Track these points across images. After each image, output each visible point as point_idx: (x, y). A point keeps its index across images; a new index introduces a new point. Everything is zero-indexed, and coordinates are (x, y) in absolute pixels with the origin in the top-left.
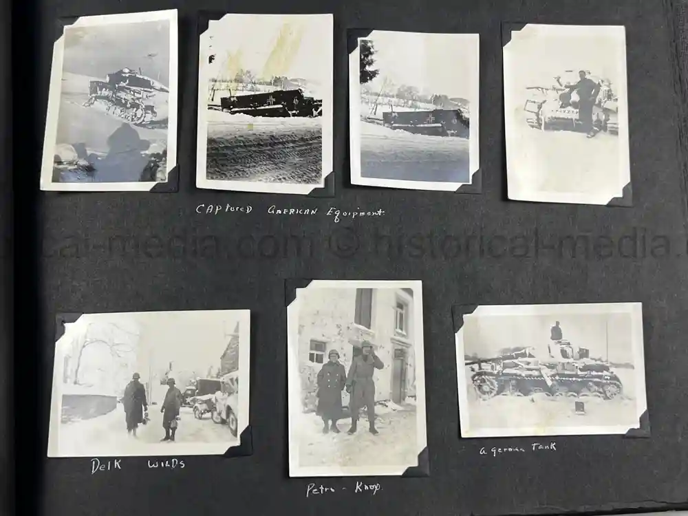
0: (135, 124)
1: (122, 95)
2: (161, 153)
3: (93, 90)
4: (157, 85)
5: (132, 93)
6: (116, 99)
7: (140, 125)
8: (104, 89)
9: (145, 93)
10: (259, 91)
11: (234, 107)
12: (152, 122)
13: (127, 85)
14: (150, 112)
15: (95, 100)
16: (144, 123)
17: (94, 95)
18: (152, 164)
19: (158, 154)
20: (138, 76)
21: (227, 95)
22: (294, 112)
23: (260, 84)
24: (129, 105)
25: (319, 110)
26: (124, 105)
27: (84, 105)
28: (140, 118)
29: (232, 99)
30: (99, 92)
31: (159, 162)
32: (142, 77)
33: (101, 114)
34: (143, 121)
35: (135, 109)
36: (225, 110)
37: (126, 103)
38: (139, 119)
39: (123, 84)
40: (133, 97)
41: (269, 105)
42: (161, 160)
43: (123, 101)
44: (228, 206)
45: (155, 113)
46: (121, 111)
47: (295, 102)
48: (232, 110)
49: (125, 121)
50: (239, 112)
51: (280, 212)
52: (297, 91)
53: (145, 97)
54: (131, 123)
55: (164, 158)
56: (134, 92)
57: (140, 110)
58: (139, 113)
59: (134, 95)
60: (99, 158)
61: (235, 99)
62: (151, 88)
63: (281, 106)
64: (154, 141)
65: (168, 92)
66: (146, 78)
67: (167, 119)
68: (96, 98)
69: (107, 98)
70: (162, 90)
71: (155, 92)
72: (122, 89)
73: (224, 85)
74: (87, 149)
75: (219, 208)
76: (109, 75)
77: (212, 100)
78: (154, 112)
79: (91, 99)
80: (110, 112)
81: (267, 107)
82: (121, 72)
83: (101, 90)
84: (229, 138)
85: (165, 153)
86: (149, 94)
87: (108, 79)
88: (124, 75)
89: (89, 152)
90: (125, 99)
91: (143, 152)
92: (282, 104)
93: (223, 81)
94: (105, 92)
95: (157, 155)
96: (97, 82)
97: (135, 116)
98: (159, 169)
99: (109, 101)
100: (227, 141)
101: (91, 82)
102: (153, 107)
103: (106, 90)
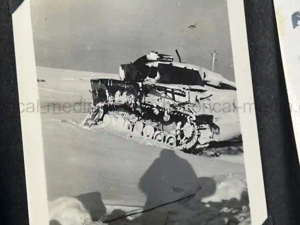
0: (185, 151)
1: (151, 99)
2: (238, 197)
3: (99, 96)
4: (213, 78)
5: (170, 95)
6: (143, 109)
7: (193, 151)
8: (118, 93)
9: (193, 95)
12: (213, 145)
13: (159, 81)
14: (207, 126)
15: (105, 112)
16: (198, 147)
17: (101, 104)
18: (226, 220)
19: (234, 200)
20: (176, 64)
24: (167, 118)
26: (159, 118)
27: (86, 124)
28: (191, 138)
30: (110, 99)
31: (236, 214)
32: (182, 66)
33: (119, 136)
34: (197, 143)
35: (180, 123)
37: (162, 114)
38: (189, 140)
40: (172, 102)
42: (240, 210)
43: (156, 112)
45: (216, 127)
46: (155, 130)
49: (165, 146)
53: (193, 101)
54: (177, 150)
55: (244, 207)
56: (173, 92)
57: (187, 124)
58: (188, 129)
59: (174, 99)
60: (130, 218)
62: (205, 83)
64: (224, 178)
65: (235, 89)
66: (190, 67)
67: (240, 137)
68: (107, 109)
69: (125, 107)
70: (223, 86)
71: (210, 91)
72: (148, 90)
74: (104, 201)
76: (123, 67)
78: (213, 126)
79: (98, 111)
80: (136, 133)
83: (113, 93)
85: (245, 197)
86: (200, 95)
87: (121, 75)
88: (150, 65)
89: (110, 209)
90: (158, 107)
91: (206, 200)
94: (121, 98)
95: (232, 203)
96: (104, 81)
97: (182, 135)
99: (130, 112)
101: (91, 81)
102: (211, 117)
103: (121, 94)
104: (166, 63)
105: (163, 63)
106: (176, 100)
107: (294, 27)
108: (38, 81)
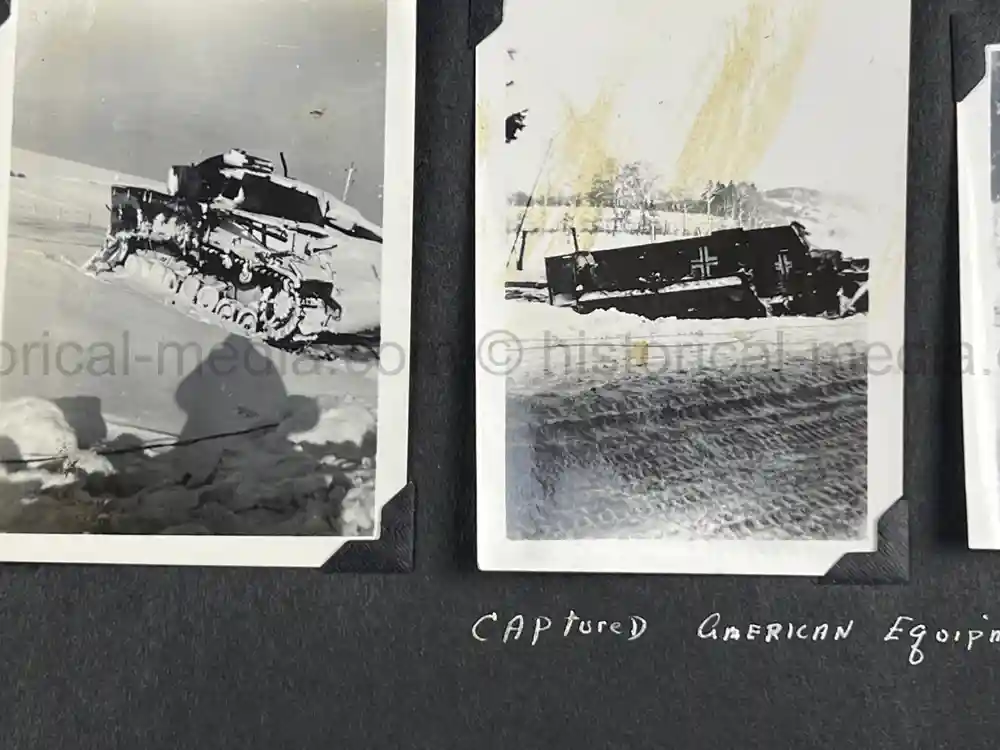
0: (271, 342)
1: (221, 238)
2: (358, 441)
3: (124, 219)
4: (343, 213)
5: (258, 235)
6: (203, 255)
7: (286, 344)
8: (160, 217)
9: (302, 240)
10: (666, 233)
11: (588, 289)
12: (326, 338)
13: (240, 206)
14: (319, 302)
15: (131, 251)
16: (296, 338)
17: (124, 235)
18: (329, 479)
19: (348, 445)
20: (277, 179)
21: (563, 248)
22: (778, 300)
23: (670, 207)
24: (246, 276)
25: (859, 294)
26: (231, 275)
27: (92, 268)
28: (286, 321)
29: (582, 262)
30: (143, 226)
31: (349, 470)
32: (288, 184)
33: (149, 299)
34: (297, 331)
35: (269, 290)
36: (559, 299)
37: (237, 268)
38: (282, 323)
39: (223, 204)
40: (260, 249)
41: (697, 278)
42: (358, 464)
43: (228, 262)
44: (572, 617)
45: (335, 306)
46: (221, 296)
47: (779, 266)
48: (583, 299)
49: (237, 329)
50: (605, 305)
51: (736, 636)
52: (788, 229)
53: (300, 251)
54: (257, 338)
55: (365, 460)
56: (263, 230)
57: (283, 294)
58: (283, 303)
59: (264, 243)
60: (150, 453)
61: (591, 260)
62: (325, 222)
63: (735, 281)
64: (335, 402)
65: (380, 240)
66: (302, 188)
67: (378, 329)
68: (135, 245)
69: (170, 247)
70: (359, 232)
71: (333, 237)
72: (217, 220)
73: (555, 214)
74: (105, 416)
75: (544, 624)
76: (177, 170)
77: (520, 266)
78: (331, 304)
79: (117, 246)
80: (185, 297)
81: (692, 286)
82: (218, 162)
83: (150, 217)
84: (572, 392)
85: (370, 443)
86: (314, 243)
87: (172, 185)
88: (227, 173)
89: (114, 430)
90: (232, 255)
91: (296, 438)
92: (741, 276)
93: (552, 202)
94: (164, 228)
95: (345, 450)
96: (137, 192)
97: (270, 313)
98: (351, 494)
99: (178, 256)
100: (568, 402)
101: (113, 188)
102: (330, 286)
103: (166, 222)
104: (259, 174)
105: (254, 173)
106: (268, 245)
107: (507, 142)
108: (12, 174)
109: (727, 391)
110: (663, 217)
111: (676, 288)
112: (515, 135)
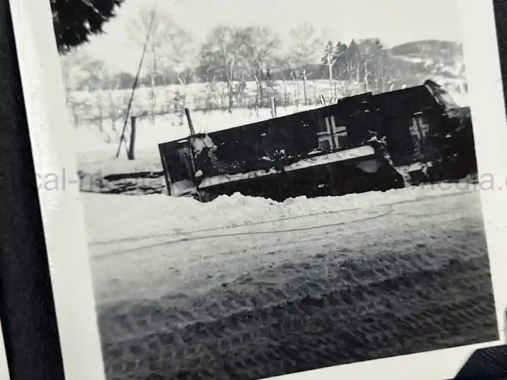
10: (287, 103)
21: (178, 132)
22: (416, 167)
23: (288, 75)
29: (199, 145)
36: (176, 189)
41: (326, 151)
47: (414, 130)
48: (207, 183)
50: (228, 189)
52: (422, 88)
61: (208, 142)
63: (367, 151)
73: (164, 95)
77: (131, 156)
81: (321, 161)
84: (201, 291)
92: (374, 145)
93: (161, 81)
100: (198, 303)
109: (370, 273)
110: (283, 87)
111: (304, 164)
112: (113, 12)
